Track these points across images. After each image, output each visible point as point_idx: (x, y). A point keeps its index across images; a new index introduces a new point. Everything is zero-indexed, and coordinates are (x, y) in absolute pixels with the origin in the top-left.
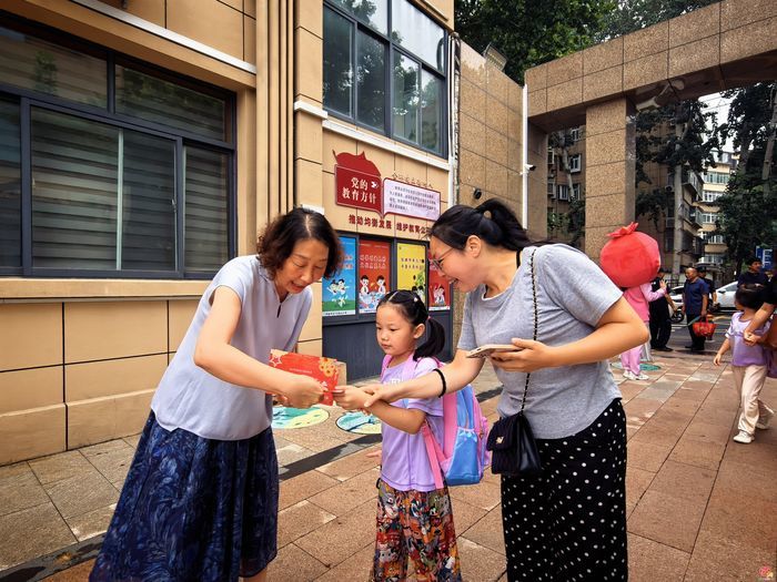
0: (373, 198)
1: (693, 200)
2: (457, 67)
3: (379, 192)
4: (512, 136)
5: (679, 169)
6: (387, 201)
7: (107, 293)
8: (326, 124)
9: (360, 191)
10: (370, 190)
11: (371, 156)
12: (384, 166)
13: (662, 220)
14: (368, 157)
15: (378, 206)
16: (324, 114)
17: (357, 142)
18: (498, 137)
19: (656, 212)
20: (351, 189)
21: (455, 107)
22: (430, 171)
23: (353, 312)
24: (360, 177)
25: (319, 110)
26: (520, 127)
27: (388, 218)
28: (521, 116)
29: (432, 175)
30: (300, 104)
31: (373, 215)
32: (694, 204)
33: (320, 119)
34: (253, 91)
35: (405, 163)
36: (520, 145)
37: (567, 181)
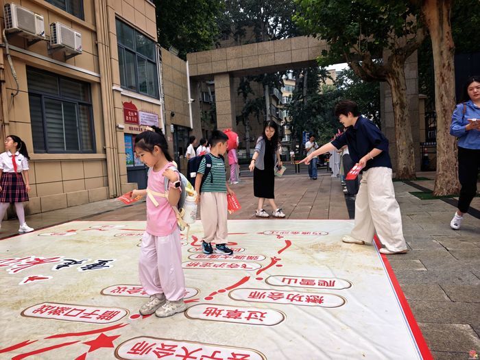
0: (136, 119)
1: (277, 104)
2: (161, 59)
3: (137, 117)
4: (183, 85)
5: (267, 87)
6: (140, 120)
7: (71, 158)
8: (122, 93)
9: (131, 117)
10: (135, 116)
11: (134, 102)
12: (138, 105)
13: (261, 117)
14: (133, 103)
15: (137, 122)
16: (121, 90)
17: (129, 97)
18: (178, 87)
19: (258, 112)
20: (129, 116)
21: (161, 77)
22: (154, 106)
23: (132, 166)
24: (131, 111)
25: (119, 89)
26: (186, 82)
27: (141, 127)
28: (186, 75)
29: (155, 107)
30: (114, 88)
31: (136, 126)
32: (279, 107)
33: (120, 92)
34: (99, 84)
35: (145, 104)
36: (187, 90)
37: (208, 90)
